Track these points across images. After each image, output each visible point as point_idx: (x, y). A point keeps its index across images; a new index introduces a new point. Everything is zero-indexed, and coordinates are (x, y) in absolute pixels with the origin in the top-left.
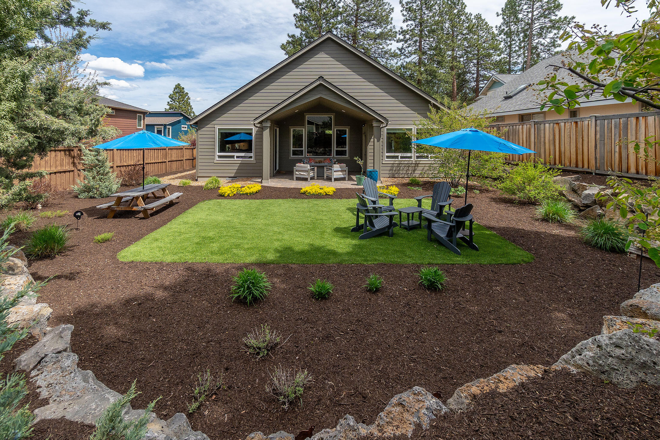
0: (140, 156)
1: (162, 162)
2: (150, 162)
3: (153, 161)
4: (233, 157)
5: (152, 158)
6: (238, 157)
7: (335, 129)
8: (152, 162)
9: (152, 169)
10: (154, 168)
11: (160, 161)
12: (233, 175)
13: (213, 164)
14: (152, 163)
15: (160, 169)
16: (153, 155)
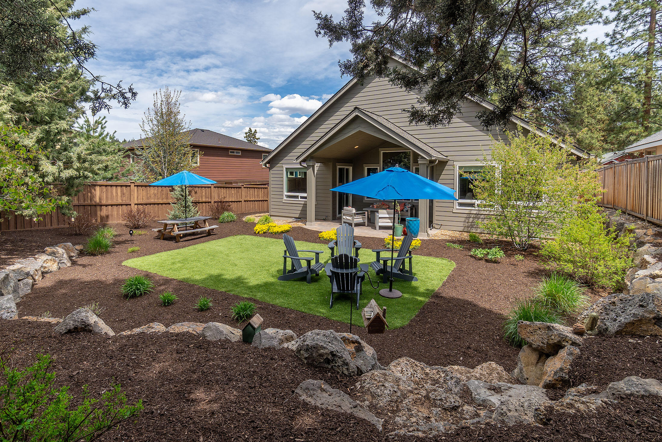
0: (238, 194)
1: (264, 201)
2: (249, 200)
3: (253, 199)
4: (297, 197)
5: (251, 196)
6: (302, 197)
7: (414, 168)
8: (251, 199)
9: (252, 206)
10: (254, 206)
11: (260, 199)
12: (297, 216)
13: (281, 204)
14: (252, 201)
15: (261, 207)
16: (253, 193)
